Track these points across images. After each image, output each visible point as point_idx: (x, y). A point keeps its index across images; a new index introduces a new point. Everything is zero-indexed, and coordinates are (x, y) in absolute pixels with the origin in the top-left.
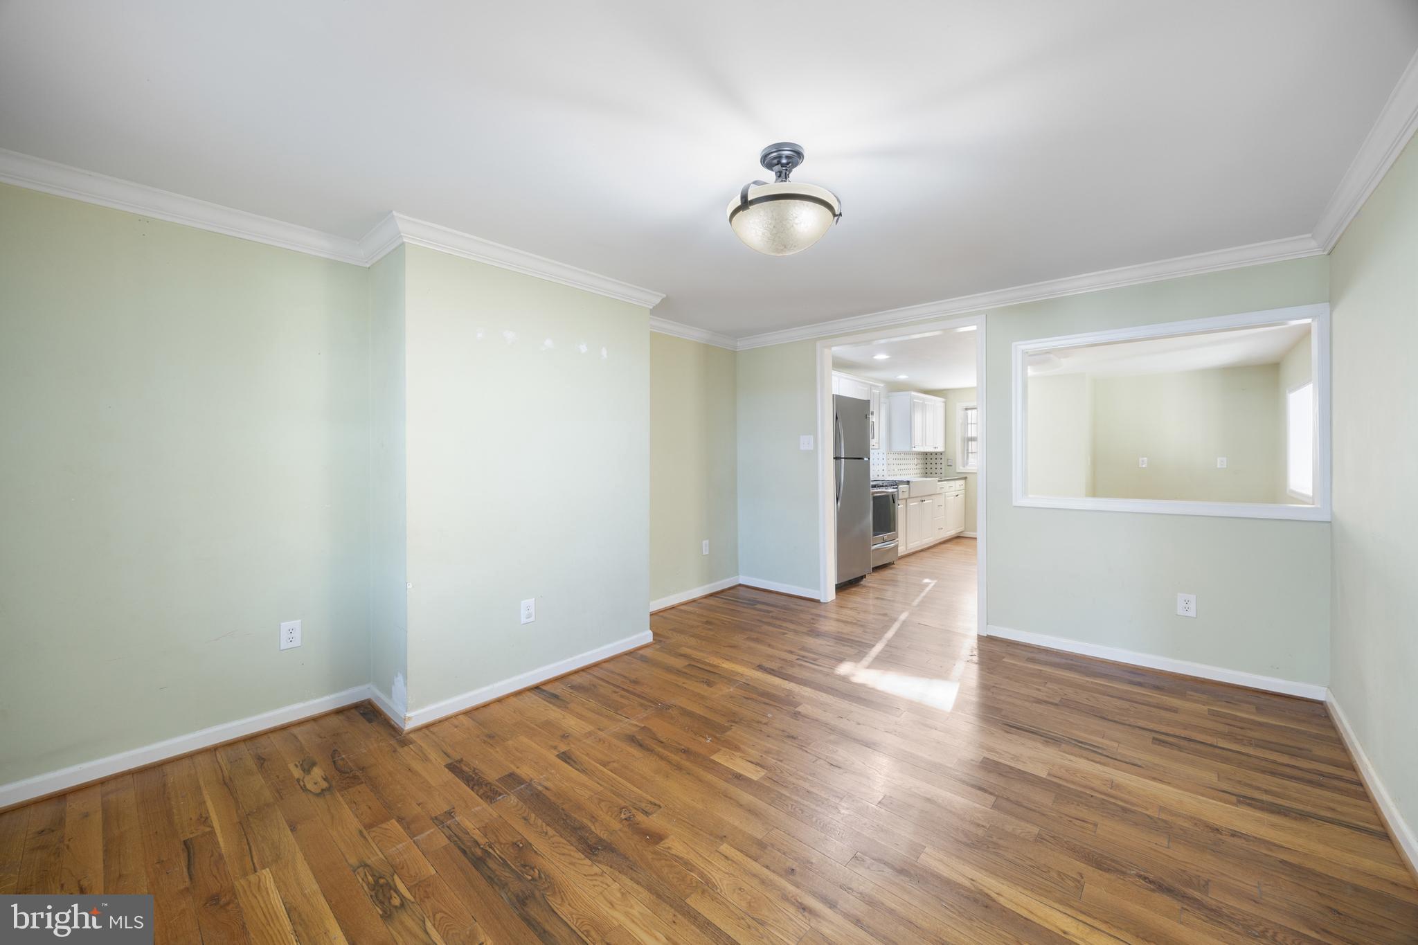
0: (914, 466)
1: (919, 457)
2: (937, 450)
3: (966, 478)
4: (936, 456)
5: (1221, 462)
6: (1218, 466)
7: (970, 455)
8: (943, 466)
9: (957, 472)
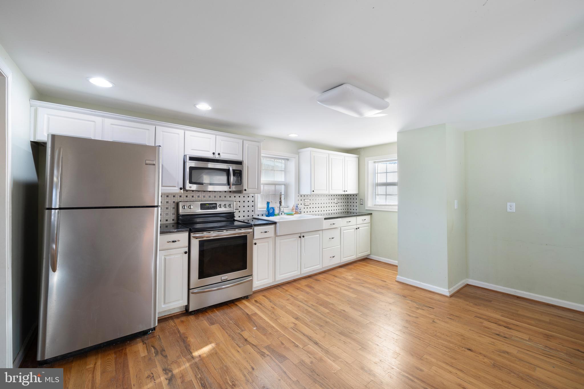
3: (371, 214)
4: (353, 197)
8: (357, 204)
9: (366, 209)
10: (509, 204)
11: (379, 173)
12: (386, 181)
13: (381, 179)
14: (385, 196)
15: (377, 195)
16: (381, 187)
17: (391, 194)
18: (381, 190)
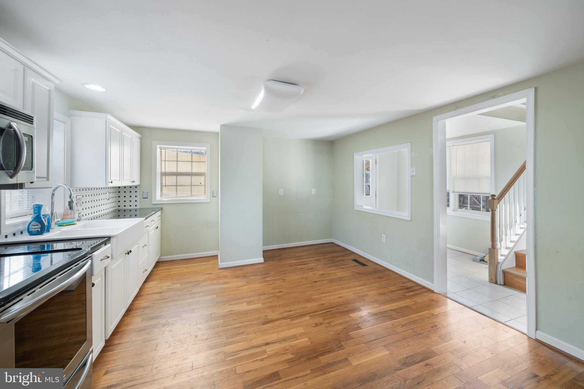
0: (106, 201)
1: (111, 190)
2: (134, 184)
3: (162, 209)
4: (131, 190)
5: (314, 191)
6: (313, 193)
7: (164, 187)
8: (138, 199)
9: (153, 203)
10: (280, 190)
11: (167, 161)
12: (177, 170)
13: (171, 168)
14: (175, 187)
15: (164, 186)
16: (169, 177)
17: (184, 185)
18: (170, 180)
